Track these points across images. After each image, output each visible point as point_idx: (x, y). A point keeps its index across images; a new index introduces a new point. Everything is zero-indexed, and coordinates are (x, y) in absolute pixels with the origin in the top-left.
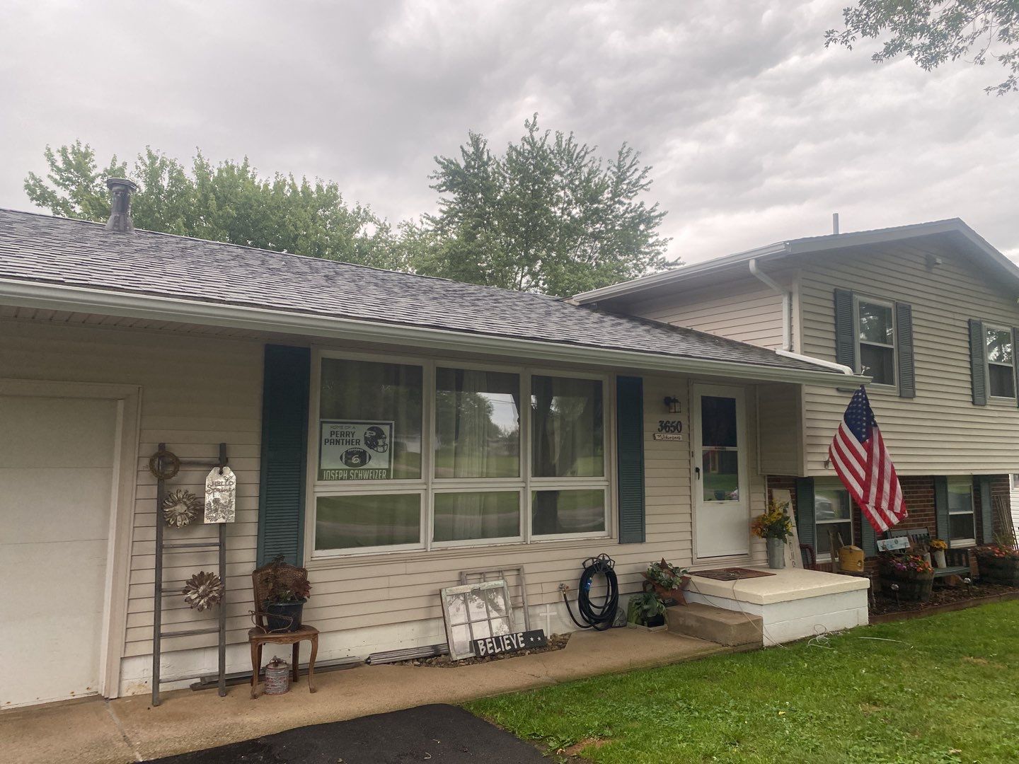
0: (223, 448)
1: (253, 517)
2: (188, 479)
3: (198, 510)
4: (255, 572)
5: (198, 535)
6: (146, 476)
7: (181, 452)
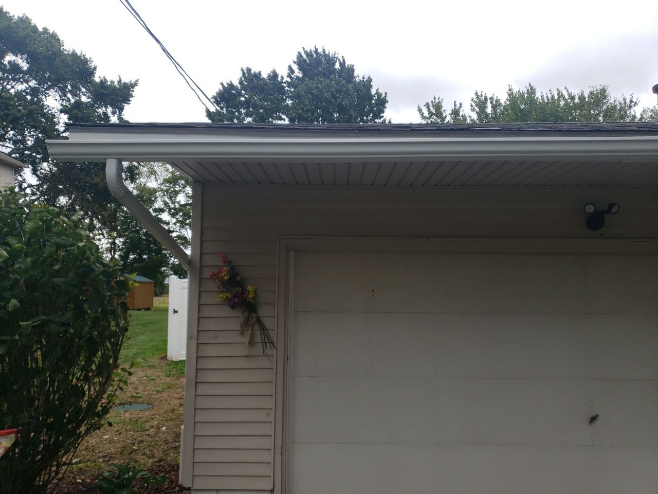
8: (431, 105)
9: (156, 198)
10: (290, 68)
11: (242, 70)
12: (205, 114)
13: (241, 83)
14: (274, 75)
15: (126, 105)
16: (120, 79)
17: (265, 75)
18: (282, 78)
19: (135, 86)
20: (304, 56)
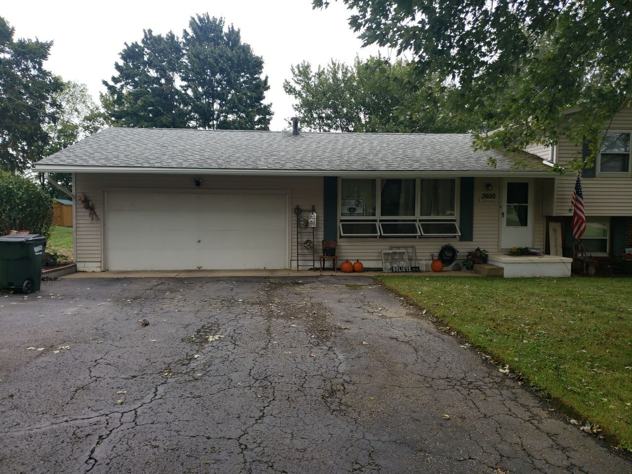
0: (313, 206)
1: (322, 226)
2: (305, 215)
3: (307, 223)
4: (323, 241)
5: (308, 230)
6: (294, 215)
7: (303, 208)
8: (301, 66)
9: (77, 133)
10: (185, 31)
11: (144, 31)
12: (114, 66)
13: (143, 41)
14: (171, 37)
15: (44, 61)
16: (37, 39)
17: (164, 36)
18: (178, 39)
19: (50, 45)
20: (197, 20)
